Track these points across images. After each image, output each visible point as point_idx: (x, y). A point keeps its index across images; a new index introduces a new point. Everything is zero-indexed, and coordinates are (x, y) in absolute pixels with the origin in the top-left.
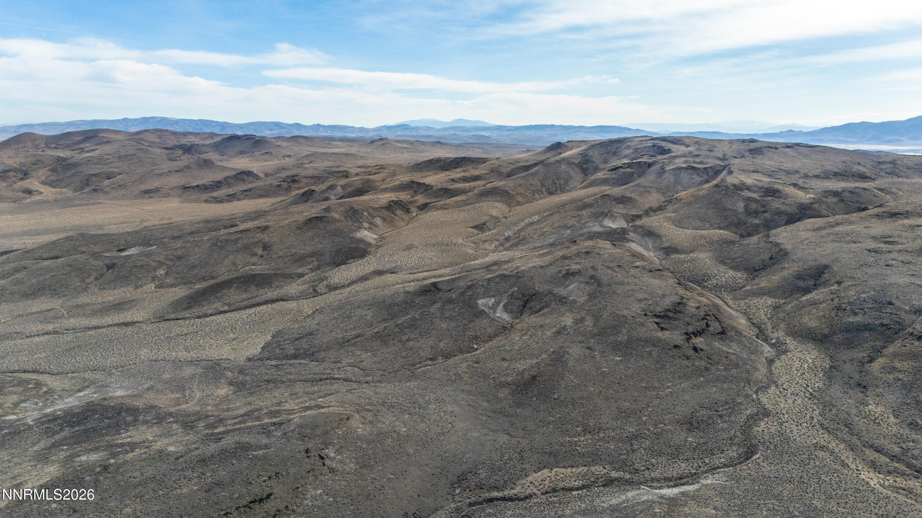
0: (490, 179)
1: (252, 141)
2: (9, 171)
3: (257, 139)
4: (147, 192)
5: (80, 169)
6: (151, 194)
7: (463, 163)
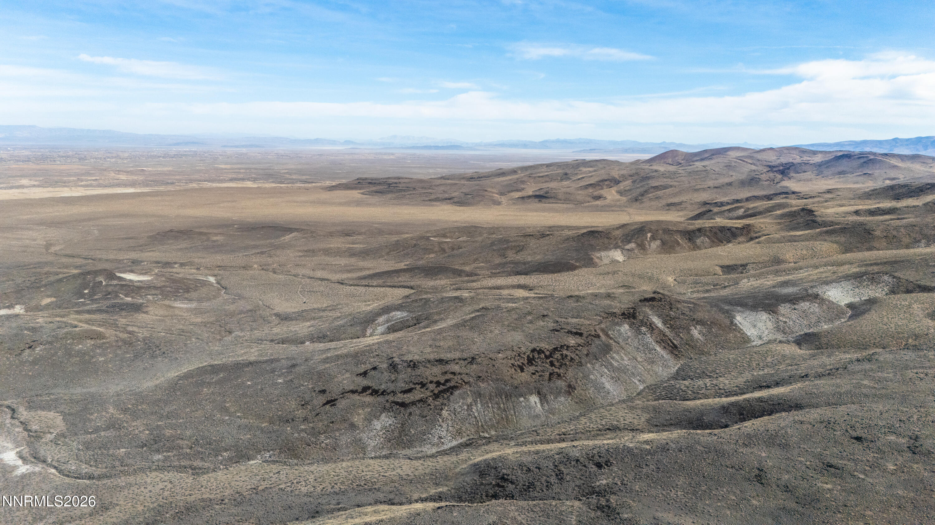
0: (904, 214)
1: (862, 160)
2: (606, 180)
3: (872, 157)
4: (669, 205)
5: (650, 182)
6: (670, 207)
7: (929, 191)
